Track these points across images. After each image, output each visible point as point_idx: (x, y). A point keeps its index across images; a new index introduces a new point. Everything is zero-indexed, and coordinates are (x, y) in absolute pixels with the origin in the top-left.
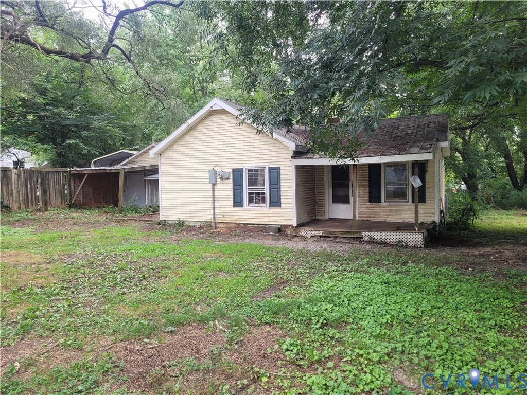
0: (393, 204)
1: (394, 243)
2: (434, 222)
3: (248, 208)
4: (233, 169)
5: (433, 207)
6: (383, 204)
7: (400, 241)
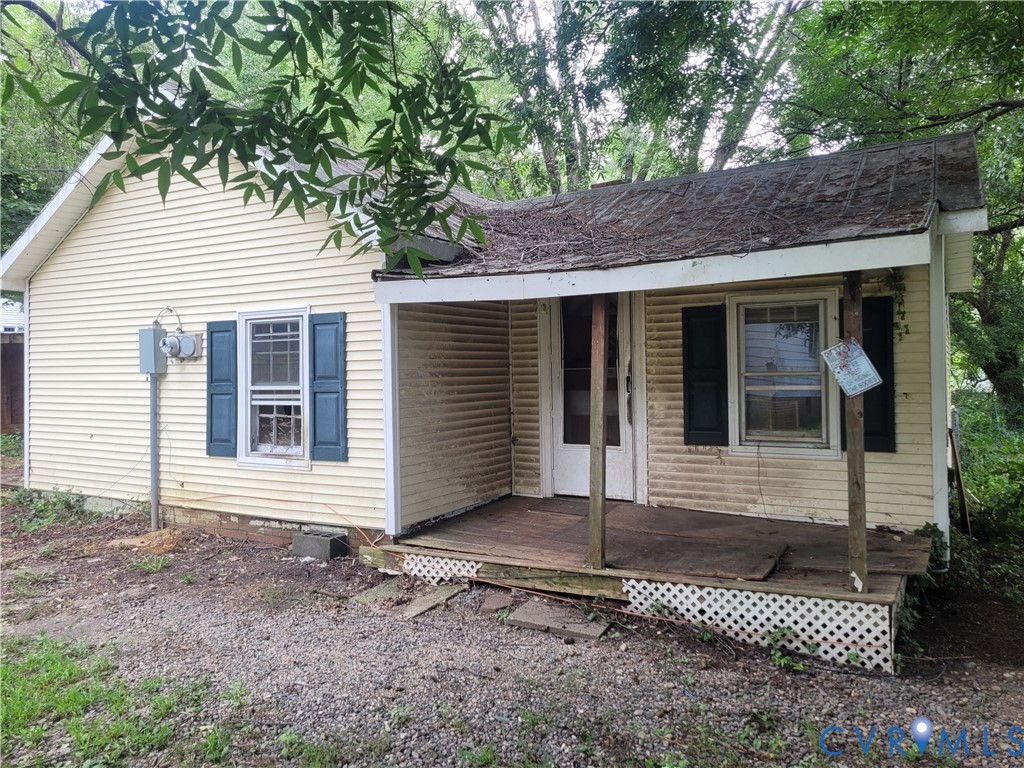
0: (769, 453)
1: (756, 638)
2: (931, 531)
3: (249, 460)
4: (210, 324)
5: (925, 470)
6: (735, 449)
7: (782, 633)
